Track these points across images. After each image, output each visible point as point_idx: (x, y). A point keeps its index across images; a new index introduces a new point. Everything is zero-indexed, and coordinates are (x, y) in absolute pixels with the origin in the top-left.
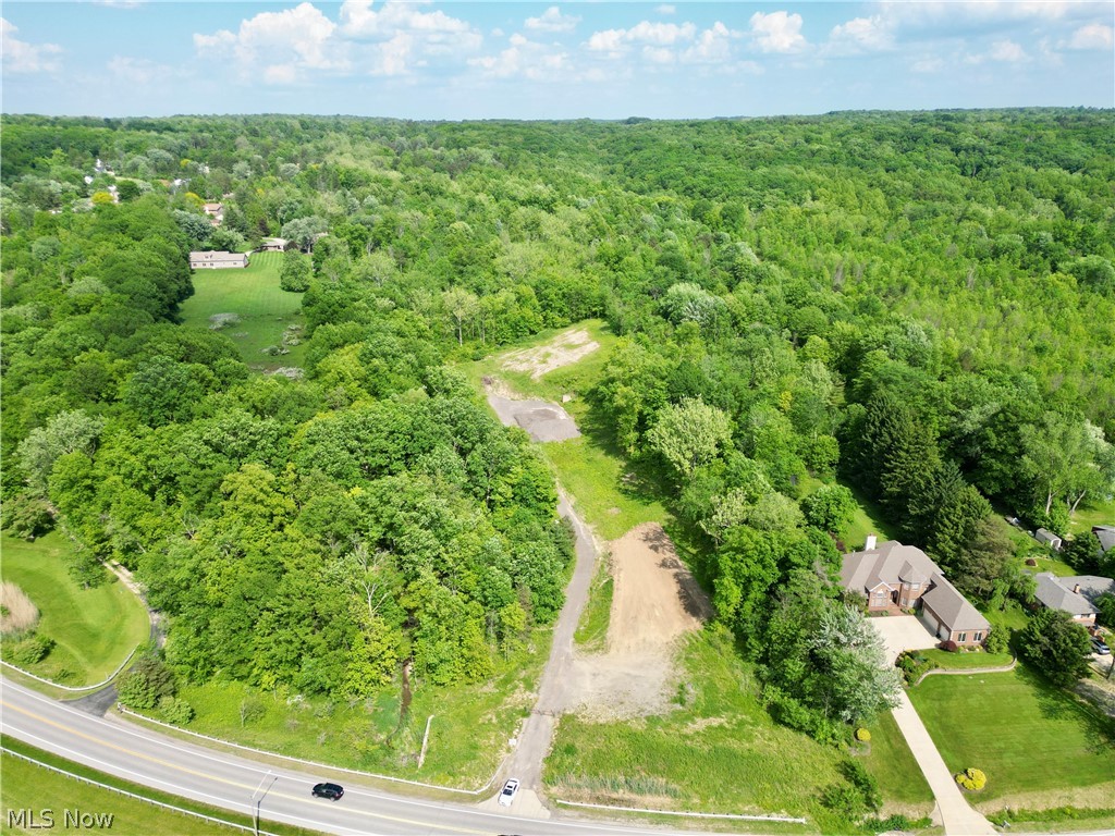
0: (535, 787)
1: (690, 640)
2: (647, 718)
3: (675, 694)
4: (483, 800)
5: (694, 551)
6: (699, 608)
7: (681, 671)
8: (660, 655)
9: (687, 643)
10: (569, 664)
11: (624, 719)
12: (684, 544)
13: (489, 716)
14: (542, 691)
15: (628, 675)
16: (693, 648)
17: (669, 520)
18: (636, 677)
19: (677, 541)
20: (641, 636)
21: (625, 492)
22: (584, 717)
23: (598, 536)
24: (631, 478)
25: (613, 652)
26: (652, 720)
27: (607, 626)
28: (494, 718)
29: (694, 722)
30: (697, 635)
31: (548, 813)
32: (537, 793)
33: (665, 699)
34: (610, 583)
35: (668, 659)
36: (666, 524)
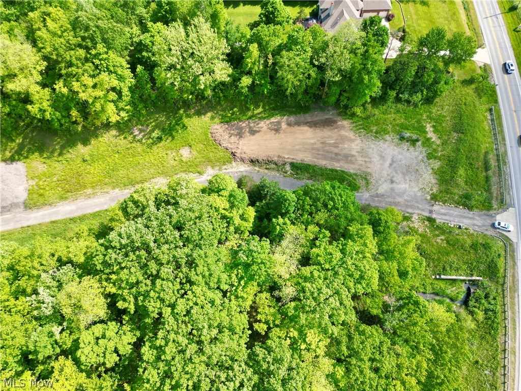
0: (494, 215)
1: (360, 129)
2: (428, 159)
3: (408, 144)
4: (510, 240)
5: (260, 109)
6: (327, 119)
7: (387, 137)
8: (372, 146)
9: (362, 130)
10: (383, 195)
11: (431, 171)
12: (250, 113)
13: (439, 241)
14: (410, 210)
15: (391, 165)
16: (366, 128)
17: (212, 118)
18: (393, 161)
19: (244, 117)
20: (354, 153)
21: (160, 139)
22: (431, 190)
23: (225, 167)
24: (141, 131)
25: (369, 170)
26: (430, 156)
27: (342, 171)
28: (440, 238)
29: (431, 138)
30: (354, 125)
31: (510, 209)
32: (498, 214)
33: (412, 149)
34: (293, 165)
35: (376, 143)
36: (217, 120)
